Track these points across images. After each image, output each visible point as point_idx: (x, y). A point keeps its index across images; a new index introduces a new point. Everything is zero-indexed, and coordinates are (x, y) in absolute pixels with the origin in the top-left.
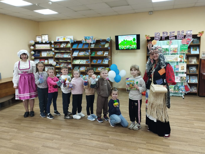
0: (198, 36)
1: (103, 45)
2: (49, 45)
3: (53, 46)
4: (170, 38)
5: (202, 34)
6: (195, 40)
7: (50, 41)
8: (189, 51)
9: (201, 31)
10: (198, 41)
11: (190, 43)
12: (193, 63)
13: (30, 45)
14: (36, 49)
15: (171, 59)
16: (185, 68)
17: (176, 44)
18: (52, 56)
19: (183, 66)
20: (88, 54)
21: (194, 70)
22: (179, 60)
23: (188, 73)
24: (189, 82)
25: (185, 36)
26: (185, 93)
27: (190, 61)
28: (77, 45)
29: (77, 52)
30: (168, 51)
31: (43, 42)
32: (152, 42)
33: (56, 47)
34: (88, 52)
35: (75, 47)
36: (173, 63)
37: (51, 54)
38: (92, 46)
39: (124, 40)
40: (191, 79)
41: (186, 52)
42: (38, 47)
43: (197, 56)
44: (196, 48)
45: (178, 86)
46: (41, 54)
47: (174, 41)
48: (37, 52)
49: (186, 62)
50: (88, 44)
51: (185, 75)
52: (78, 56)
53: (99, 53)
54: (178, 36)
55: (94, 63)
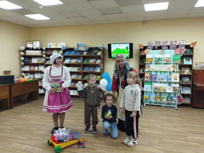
0: (191, 46)
1: (96, 53)
2: (40, 52)
3: (44, 52)
4: (162, 48)
5: (195, 45)
6: (188, 50)
7: (41, 47)
8: (182, 61)
9: (193, 42)
10: (191, 51)
11: (183, 53)
12: (186, 73)
13: (20, 51)
14: (26, 54)
15: (164, 69)
16: (178, 79)
17: (169, 54)
18: (43, 62)
19: (176, 76)
20: (80, 61)
21: (187, 81)
22: (172, 69)
23: (181, 83)
24: (182, 92)
25: (178, 46)
26: (178, 104)
27: (183, 71)
28: (69, 52)
29: (69, 59)
30: (161, 61)
31: (34, 48)
32: (145, 51)
33: (48, 54)
34: (80, 59)
35: (67, 54)
36: (166, 73)
37: (42, 60)
38: (84, 54)
39: (117, 48)
40: (184, 90)
41: (179, 62)
42: (29, 53)
43: (190, 67)
44: (189, 58)
45: (171, 96)
46: (31, 60)
47: (167, 51)
48: (27, 58)
49: (179, 72)
50: (80, 51)
51: (178, 85)
52: (70, 63)
53: (92, 61)
54: (171, 46)
55: (86, 70)
